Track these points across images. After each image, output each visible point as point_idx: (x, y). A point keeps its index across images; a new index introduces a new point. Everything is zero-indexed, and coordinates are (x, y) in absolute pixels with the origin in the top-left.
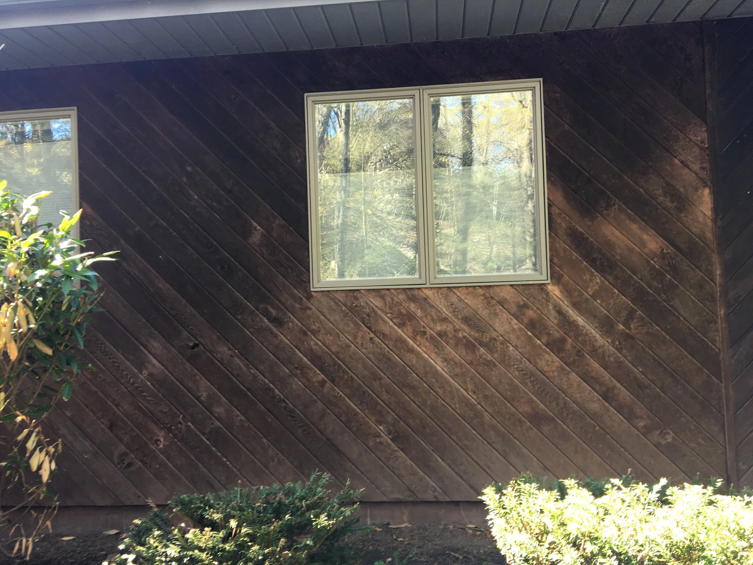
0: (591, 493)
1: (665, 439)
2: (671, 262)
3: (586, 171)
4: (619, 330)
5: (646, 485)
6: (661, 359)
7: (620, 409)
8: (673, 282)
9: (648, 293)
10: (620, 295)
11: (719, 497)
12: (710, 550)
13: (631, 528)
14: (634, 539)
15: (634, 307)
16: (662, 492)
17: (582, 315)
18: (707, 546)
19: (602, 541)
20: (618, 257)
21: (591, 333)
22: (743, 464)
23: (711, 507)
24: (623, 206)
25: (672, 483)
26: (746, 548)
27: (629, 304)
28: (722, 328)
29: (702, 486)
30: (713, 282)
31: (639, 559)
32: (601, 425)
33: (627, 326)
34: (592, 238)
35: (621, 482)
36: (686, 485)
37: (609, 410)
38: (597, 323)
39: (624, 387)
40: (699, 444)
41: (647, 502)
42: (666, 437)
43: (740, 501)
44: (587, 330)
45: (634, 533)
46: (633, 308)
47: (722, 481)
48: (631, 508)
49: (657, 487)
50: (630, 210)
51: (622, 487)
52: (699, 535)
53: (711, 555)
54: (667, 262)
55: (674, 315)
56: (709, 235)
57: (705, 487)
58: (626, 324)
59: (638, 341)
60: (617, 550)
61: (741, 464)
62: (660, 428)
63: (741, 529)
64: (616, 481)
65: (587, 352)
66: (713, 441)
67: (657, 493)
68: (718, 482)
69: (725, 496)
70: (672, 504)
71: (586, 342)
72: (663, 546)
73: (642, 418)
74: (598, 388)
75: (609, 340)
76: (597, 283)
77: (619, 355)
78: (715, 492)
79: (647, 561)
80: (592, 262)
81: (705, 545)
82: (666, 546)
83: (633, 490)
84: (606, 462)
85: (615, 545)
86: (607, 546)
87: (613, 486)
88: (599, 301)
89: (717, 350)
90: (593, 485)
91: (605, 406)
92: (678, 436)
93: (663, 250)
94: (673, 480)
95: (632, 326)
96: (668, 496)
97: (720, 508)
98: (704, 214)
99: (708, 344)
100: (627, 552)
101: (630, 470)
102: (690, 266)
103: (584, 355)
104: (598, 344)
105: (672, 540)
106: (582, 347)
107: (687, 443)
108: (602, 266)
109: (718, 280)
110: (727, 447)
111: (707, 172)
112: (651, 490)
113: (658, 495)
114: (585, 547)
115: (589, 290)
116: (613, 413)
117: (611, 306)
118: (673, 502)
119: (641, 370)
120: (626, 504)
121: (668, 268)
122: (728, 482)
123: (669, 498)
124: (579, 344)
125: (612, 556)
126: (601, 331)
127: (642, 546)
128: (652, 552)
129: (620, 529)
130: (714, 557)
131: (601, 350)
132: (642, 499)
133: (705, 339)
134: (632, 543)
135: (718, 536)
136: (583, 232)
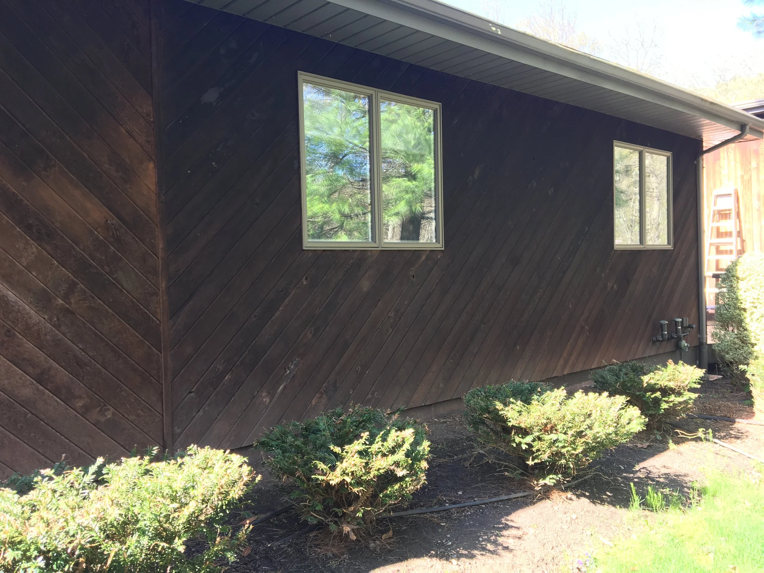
0: (15, 492)
1: (105, 416)
2: (115, 233)
3: (21, 124)
4: (57, 305)
5: (80, 469)
6: (103, 334)
7: (56, 392)
8: (117, 254)
9: (90, 265)
10: (60, 266)
11: (154, 465)
12: (145, 520)
13: (62, 520)
14: (65, 530)
15: (75, 279)
16: (99, 473)
17: (13, 289)
18: (142, 517)
19: (27, 544)
20: (58, 225)
21: (24, 309)
22: (178, 428)
23: (147, 477)
24: (65, 169)
25: (108, 461)
26: (178, 508)
27: (70, 276)
28: (163, 300)
29: (139, 457)
30: (156, 256)
31: (69, 551)
32: (34, 412)
33: (67, 301)
34: (28, 201)
35: (53, 471)
36: (123, 459)
37: (44, 393)
38: (31, 298)
39: (61, 366)
40: (138, 416)
41: (81, 485)
42: (106, 413)
43: (174, 464)
44: (19, 306)
45: (65, 524)
46: (73, 281)
47: (158, 448)
48: (63, 497)
49: (93, 469)
50: (72, 174)
51: (54, 476)
52: (133, 508)
53: (145, 525)
54: (111, 234)
55: (117, 288)
56: (153, 209)
57: (142, 458)
58: (66, 298)
59: (79, 316)
60: (44, 549)
61: (176, 428)
62: (100, 406)
63: (173, 492)
64: (48, 472)
65: (19, 331)
66: (151, 411)
67: (93, 474)
68: (154, 450)
69: (160, 463)
70: (108, 482)
71: (17, 320)
72: (97, 529)
73: (80, 397)
74: (30, 370)
75: (46, 317)
76: (33, 253)
77: (57, 332)
78: (151, 461)
79: (78, 551)
80: (28, 228)
81: (139, 516)
82: (100, 529)
83: (67, 477)
84: (39, 452)
85: (42, 544)
86: (33, 547)
87: (43, 477)
88: (34, 273)
89: (158, 322)
90: (20, 481)
91: (38, 389)
92: (117, 411)
93: (107, 221)
94: (110, 457)
95: (72, 301)
96: (105, 474)
97: (155, 476)
98: (149, 188)
99: (149, 316)
100: (56, 547)
101: (64, 455)
102: (133, 238)
103: (15, 334)
104: (33, 322)
105: (106, 521)
106: (13, 326)
107: (126, 416)
108: (39, 233)
109: (161, 254)
110: (164, 414)
111: (152, 145)
112: (86, 472)
113: (94, 476)
114: (5, 556)
115: (23, 260)
116: (49, 396)
117: (48, 279)
118: (109, 480)
119: (81, 347)
120: (58, 494)
121: (112, 240)
122: (163, 448)
123: (105, 476)
124: (9, 323)
125: (39, 556)
126: (36, 307)
127: (73, 536)
128: (84, 540)
129: (48, 525)
130: (147, 527)
131: (36, 328)
132: (76, 485)
133: (147, 312)
134: (62, 534)
135: (152, 504)
136: (16, 192)
